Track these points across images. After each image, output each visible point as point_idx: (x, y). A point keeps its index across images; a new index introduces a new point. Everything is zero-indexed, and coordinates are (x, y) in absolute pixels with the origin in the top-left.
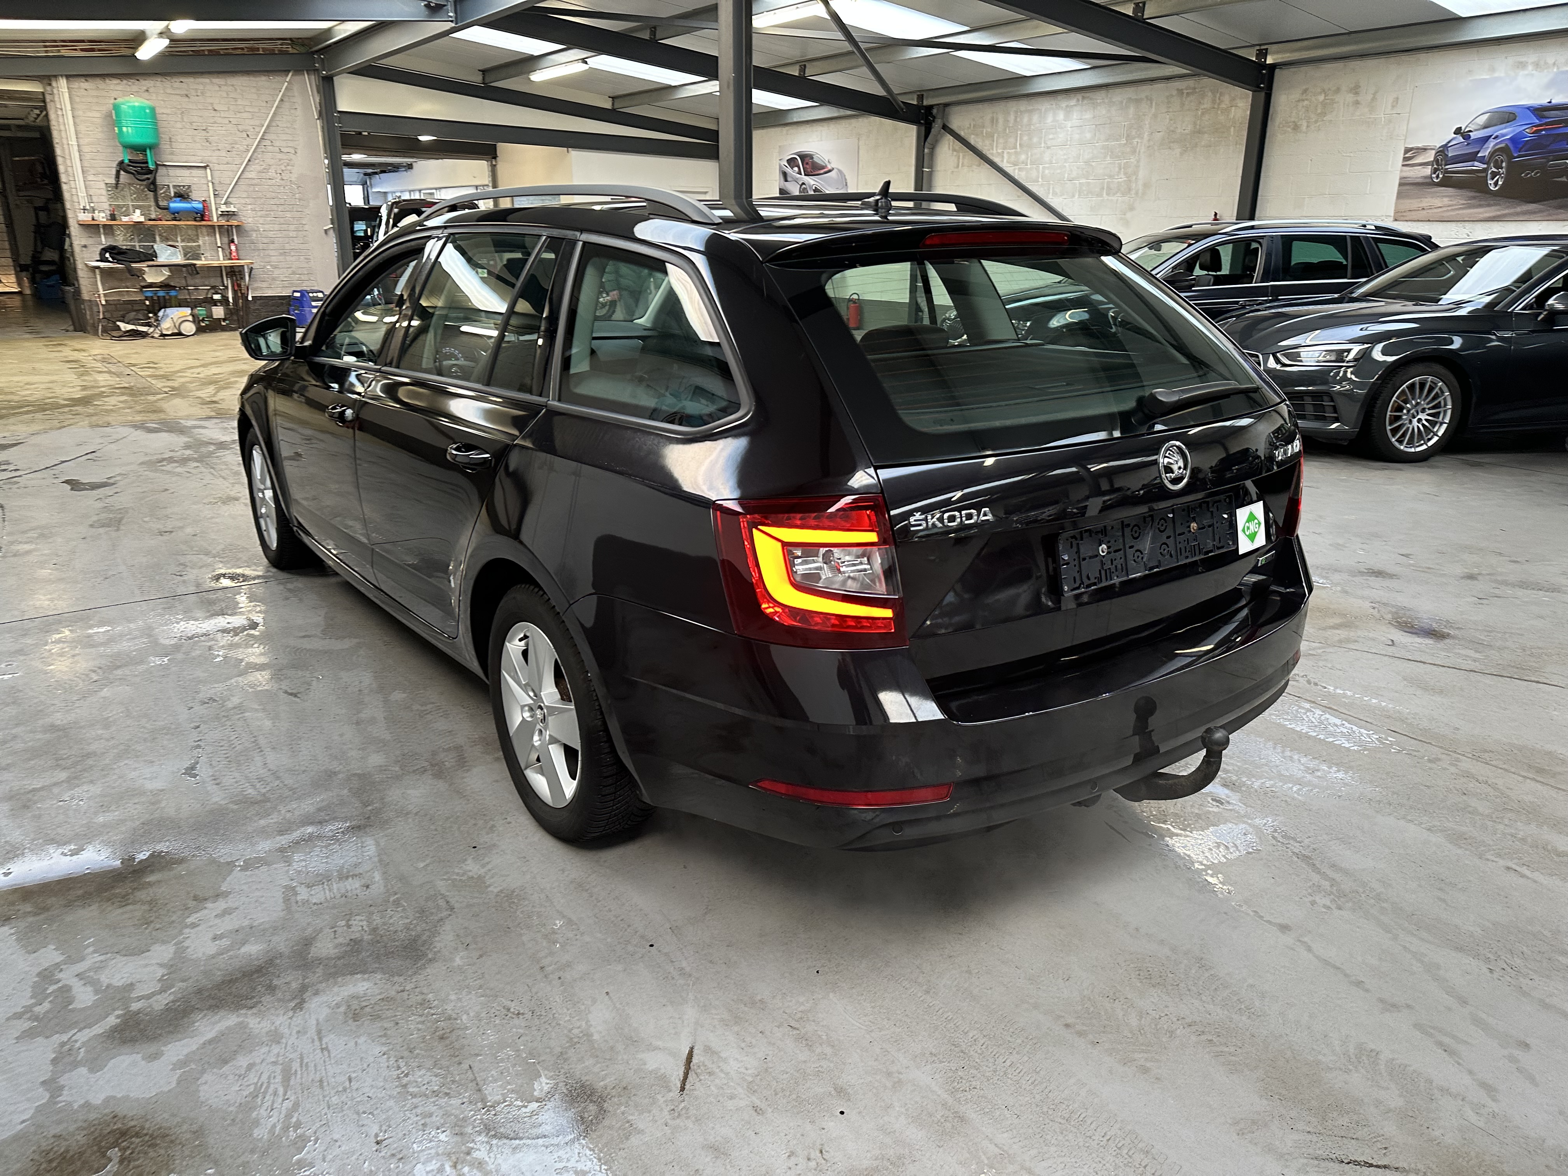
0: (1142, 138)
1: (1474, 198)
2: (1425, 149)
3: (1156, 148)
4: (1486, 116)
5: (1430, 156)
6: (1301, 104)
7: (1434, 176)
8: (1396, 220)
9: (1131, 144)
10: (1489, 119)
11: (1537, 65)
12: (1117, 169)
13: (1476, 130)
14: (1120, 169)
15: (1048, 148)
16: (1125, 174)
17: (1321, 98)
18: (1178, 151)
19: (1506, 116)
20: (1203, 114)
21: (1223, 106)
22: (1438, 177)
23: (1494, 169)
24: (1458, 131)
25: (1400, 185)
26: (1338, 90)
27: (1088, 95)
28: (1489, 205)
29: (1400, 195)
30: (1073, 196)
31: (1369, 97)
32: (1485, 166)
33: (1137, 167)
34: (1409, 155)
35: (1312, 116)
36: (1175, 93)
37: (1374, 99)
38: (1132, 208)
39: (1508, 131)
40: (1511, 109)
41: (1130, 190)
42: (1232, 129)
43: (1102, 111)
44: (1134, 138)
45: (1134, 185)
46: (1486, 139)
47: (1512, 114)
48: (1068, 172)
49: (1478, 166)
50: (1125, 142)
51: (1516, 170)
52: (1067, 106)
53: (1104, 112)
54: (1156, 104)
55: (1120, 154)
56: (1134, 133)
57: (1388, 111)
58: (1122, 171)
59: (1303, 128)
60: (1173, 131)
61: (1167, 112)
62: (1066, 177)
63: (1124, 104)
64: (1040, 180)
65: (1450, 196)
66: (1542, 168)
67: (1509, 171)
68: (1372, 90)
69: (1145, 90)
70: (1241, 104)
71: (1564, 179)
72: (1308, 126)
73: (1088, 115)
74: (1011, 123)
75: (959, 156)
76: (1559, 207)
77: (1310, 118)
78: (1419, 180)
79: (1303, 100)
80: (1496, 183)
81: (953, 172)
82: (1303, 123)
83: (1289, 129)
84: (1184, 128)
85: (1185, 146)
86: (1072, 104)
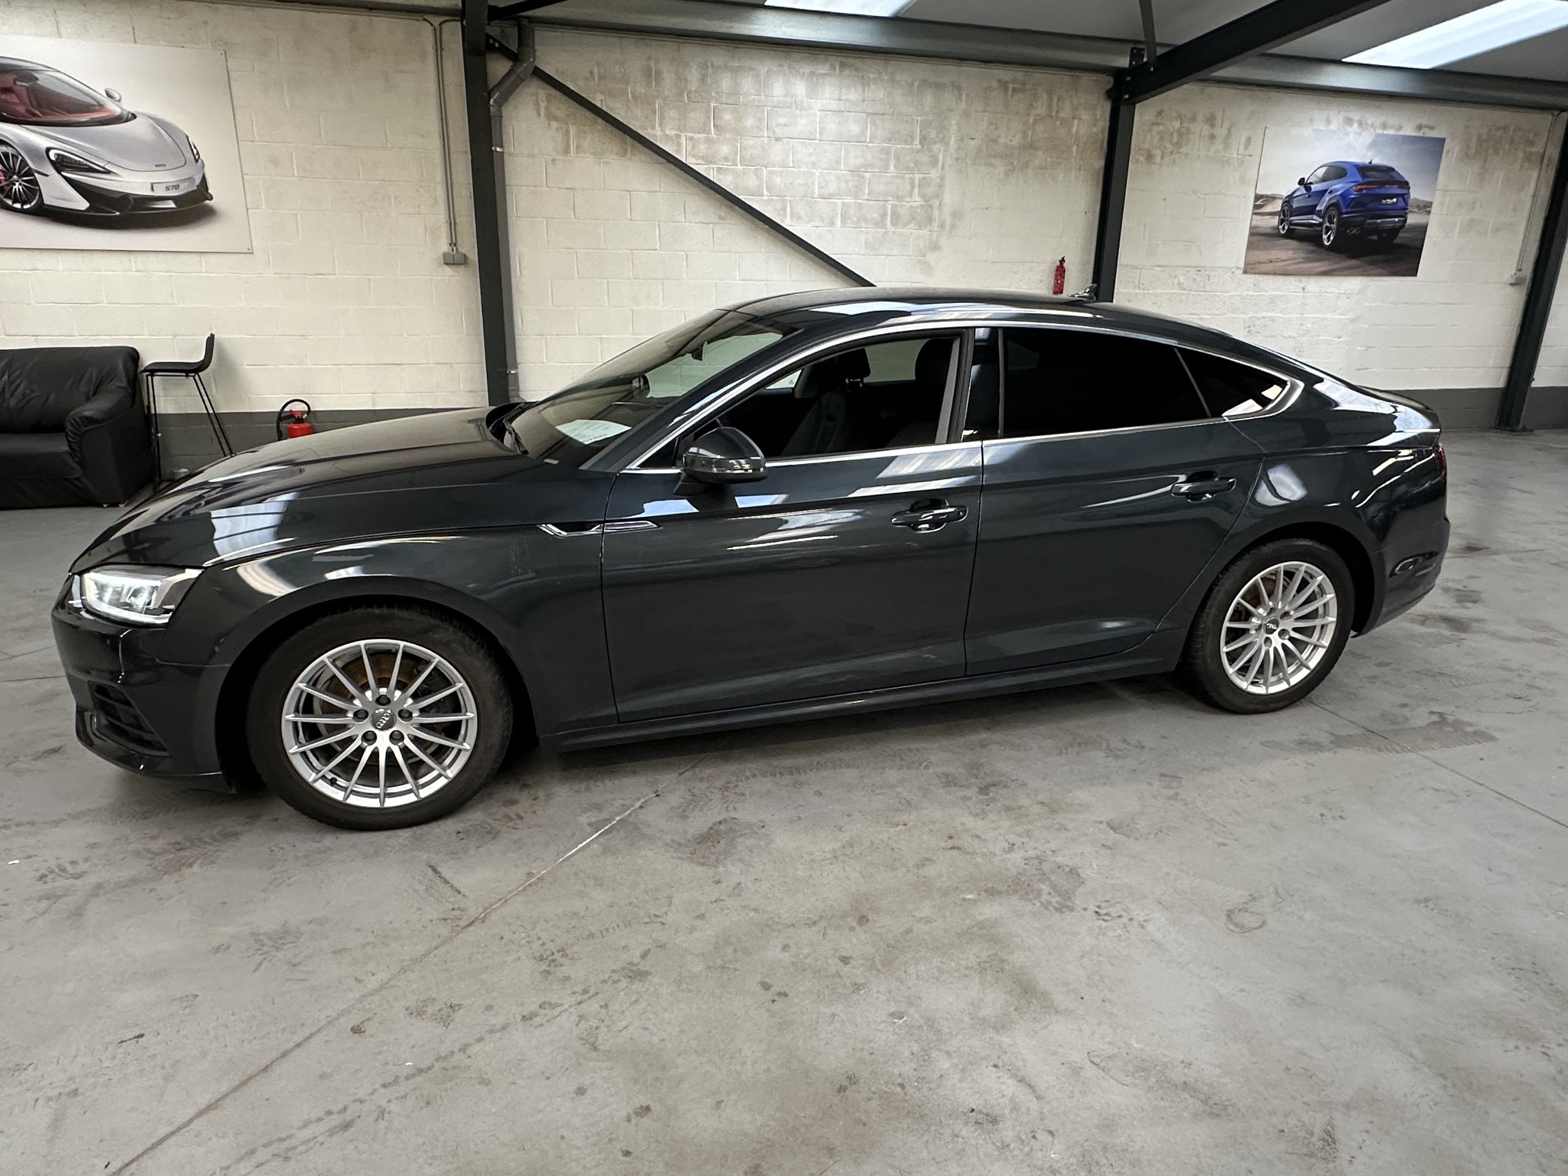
0: (947, 144)
1: (1312, 252)
2: (1273, 198)
3: (969, 162)
4: (1324, 170)
5: (1277, 206)
6: (1156, 129)
7: (1281, 227)
8: (1245, 272)
9: (930, 150)
10: (1327, 173)
11: (1360, 124)
12: (908, 187)
13: (1316, 183)
14: (913, 187)
15: (777, 139)
16: (922, 195)
17: (1177, 124)
18: (1001, 170)
19: (1337, 171)
20: (1035, 121)
21: (1062, 114)
22: (1284, 228)
23: (1327, 224)
24: (1302, 182)
25: (1252, 234)
26: (1193, 119)
27: (850, 61)
28: (1323, 260)
29: (1251, 246)
30: (832, 223)
31: (1224, 132)
32: (1321, 220)
33: (941, 186)
34: (1261, 201)
35: (1169, 146)
36: (995, 84)
37: (1228, 135)
38: (935, 247)
39: (1339, 187)
40: (1344, 165)
41: (930, 220)
43: (878, 93)
44: (935, 143)
45: (936, 213)
46: (1322, 193)
47: (1344, 169)
48: (819, 183)
49: (1316, 220)
50: (919, 146)
51: (1343, 225)
52: (812, 74)
53: (881, 94)
54: (967, 96)
55: (912, 165)
56: (933, 134)
57: (1242, 151)
58: (916, 191)
59: (1158, 159)
60: (994, 141)
61: (984, 111)
62: (816, 191)
63: (915, 88)
64: (765, 192)
65: (1293, 249)
66: (1361, 225)
67: (1338, 227)
68: (1226, 124)
69: (949, 72)
70: (1085, 116)
71: (1375, 237)
72: (1162, 157)
73: (853, 95)
74: (694, 84)
75: (568, 131)
76: (1371, 263)
77: (1165, 148)
78: (1269, 231)
79: (1158, 124)
80: (1329, 238)
81: (554, 160)
82: (1158, 153)
83: (1141, 158)
84: (1009, 138)
85: (1012, 163)
86: (822, 72)
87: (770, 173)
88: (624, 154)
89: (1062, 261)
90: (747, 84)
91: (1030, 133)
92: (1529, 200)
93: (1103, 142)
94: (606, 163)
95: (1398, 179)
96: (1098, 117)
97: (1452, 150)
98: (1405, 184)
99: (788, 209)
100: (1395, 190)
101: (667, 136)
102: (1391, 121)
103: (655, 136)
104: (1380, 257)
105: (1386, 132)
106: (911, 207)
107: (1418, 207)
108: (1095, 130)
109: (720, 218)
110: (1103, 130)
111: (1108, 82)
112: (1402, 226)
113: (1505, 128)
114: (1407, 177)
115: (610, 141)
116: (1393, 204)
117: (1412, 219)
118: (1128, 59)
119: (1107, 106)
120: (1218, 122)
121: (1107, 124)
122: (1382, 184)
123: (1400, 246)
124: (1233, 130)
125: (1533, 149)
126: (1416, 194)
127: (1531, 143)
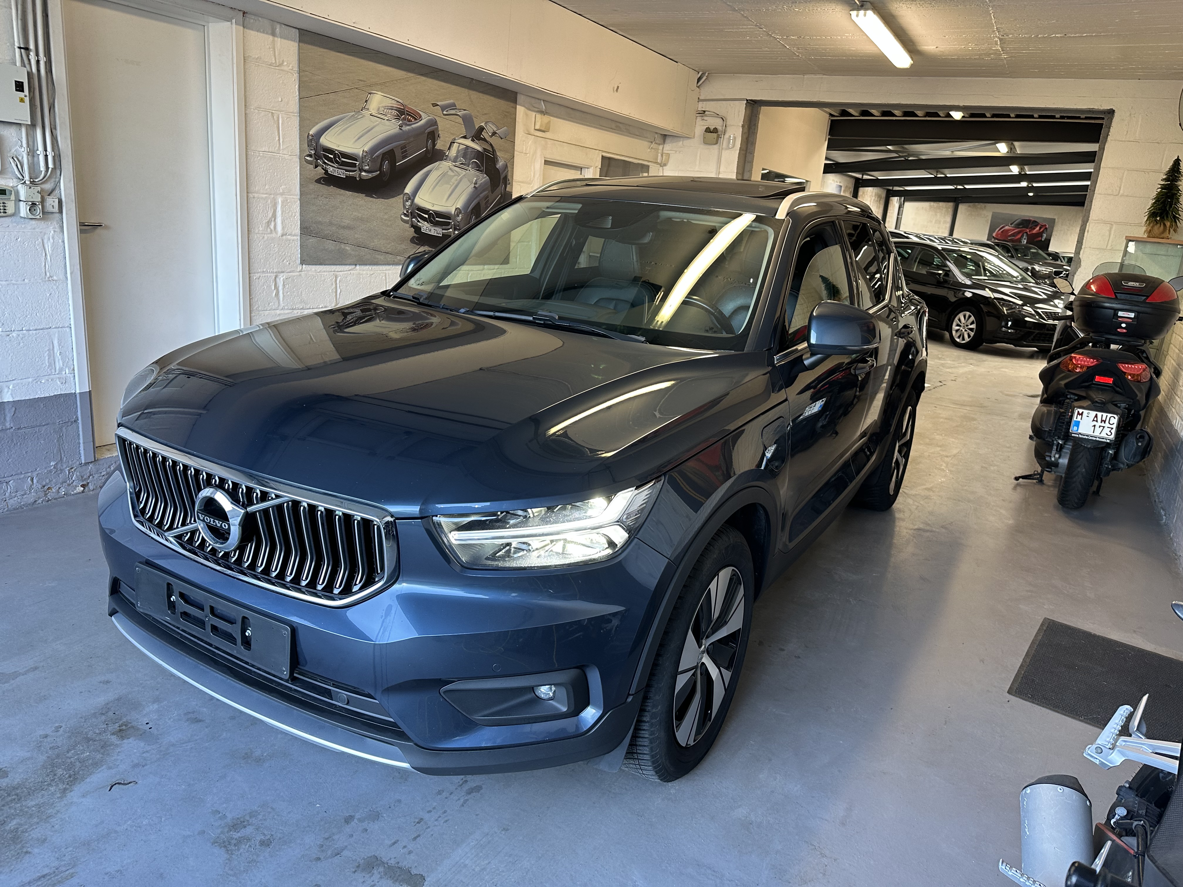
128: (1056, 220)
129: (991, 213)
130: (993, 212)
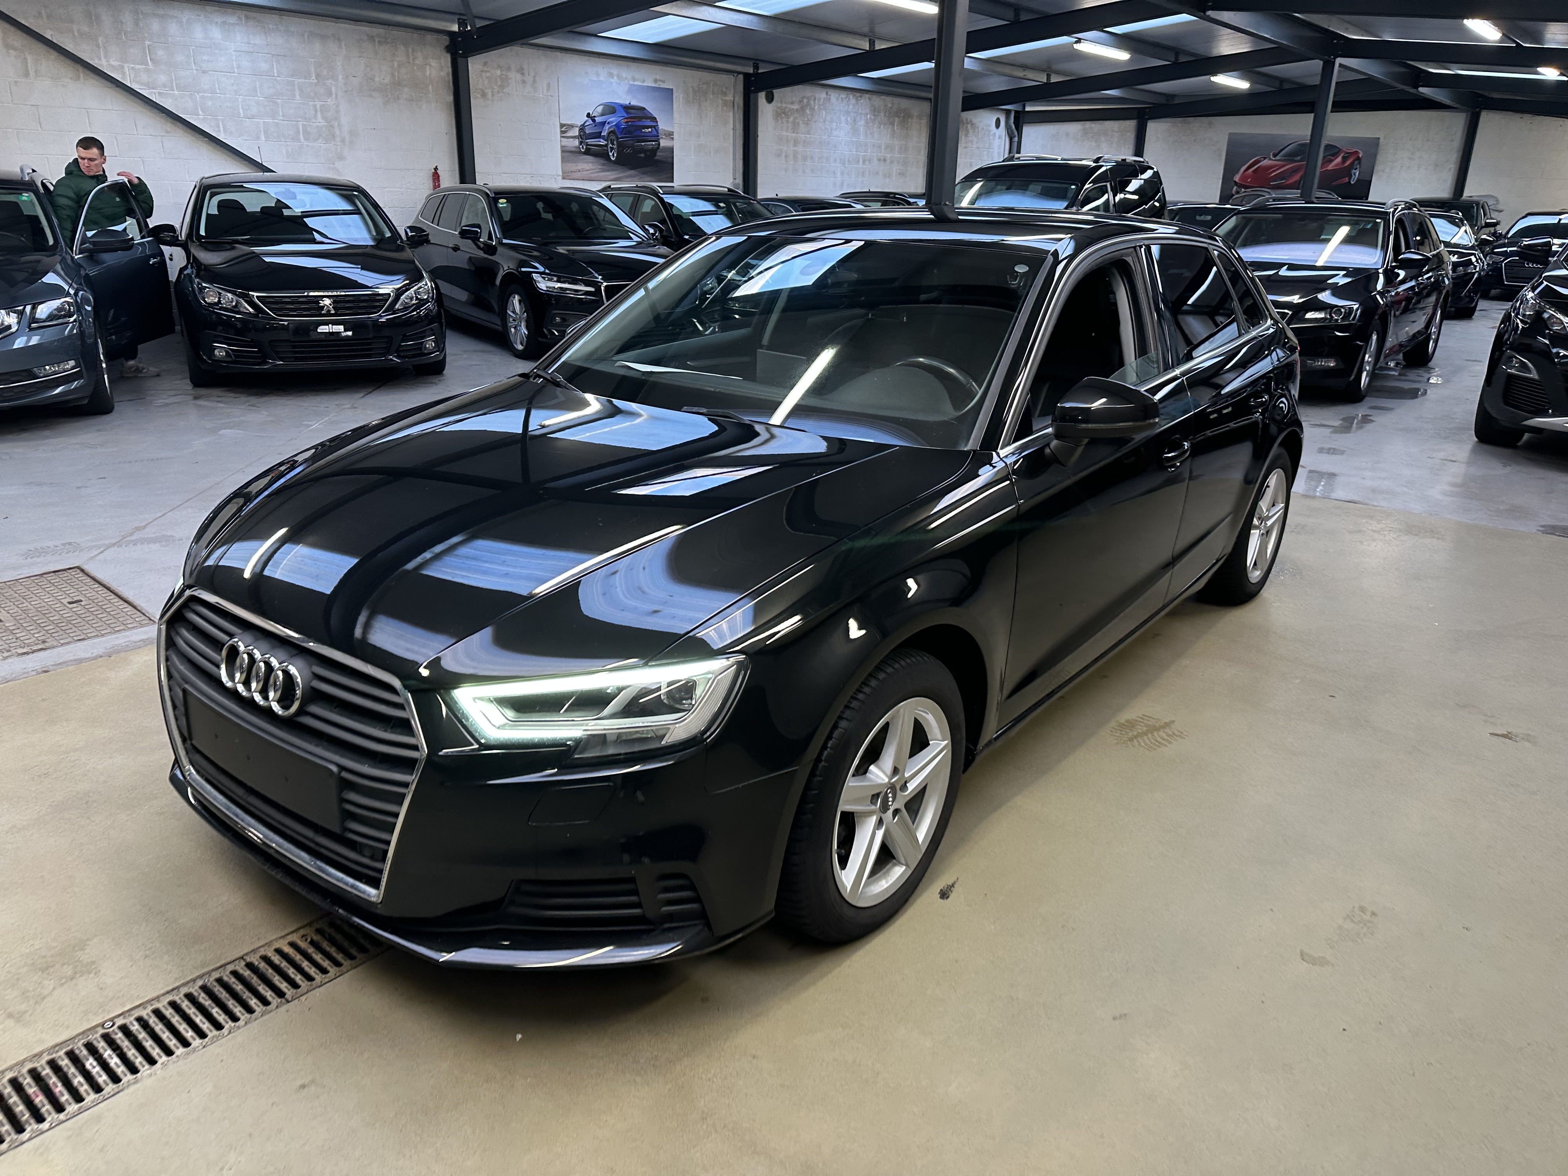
0: (337, 80)
1: (604, 165)
2: (572, 126)
3: (355, 94)
4: (601, 108)
5: (576, 132)
6: (484, 74)
7: (581, 147)
8: (563, 178)
9: (324, 84)
10: (603, 110)
11: (618, 76)
12: (313, 112)
13: (598, 116)
14: (316, 111)
15: (204, 72)
16: (323, 118)
17: (499, 72)
18: (380, 100)
19: (611, 109)
20: (399, 66)
21: (417, 62)
22: (583, 147)
23: (611, 145)
24: (588, 115)
25: (563, 152)
26: (509, 69)
27: (253, 14)
28: (613, 170)
29: (564, 160)
30: (258, 138)
31: (531, 79)
32: (606, 142)
33: (337, 112)
34: (565, 128)
35: (495, 87)
36: (365, 38)
37: (534, 81)
38: (341, 158)
39: (613, 119)
40: (613, 105)
41: (334, 136)
42: (430, 86)
43: (278, 40)
44: (327, 79)
45: (338, 132)
46: (603, 123)
47: (614, 108)
48: (242, 107)
49: (603, 142)
50: (316, 81)
51: (621, 146)
52: (224, 23)
53: (280, 41)
54: (346, 45)
55: (312, 94)
56: (325, 72)
57: (545, 91)
58: (319, 114)
59: (490, 96)
60: (371, 79)
61: (360, 57)
62: (241, 112)
63: (306, 38)
64: (200, 113)
65: (592, 162)
66: (632, 147)
67: (618, 147)
68: (532, 74)
69: (330, 27)
70: (434, 63)
71: (642, 155)
72: (493, 95)
73: (259, 40)
74: (129, 25)
75: (25, 59)
76: (644, 173)
77: (493, 89)
78: (573, 149)
79: (486, 72)
80: (613, 155)
81: (16, 82)
82: (489, 92)
83: (479, 95)
84: (382, 77)
85: (387, 96)
86: (232, 21)
87: (203, 97)
88: (78, 79)
89: (436, 169)
90: (173, 28)
91: (396, 74)
92: (731, 132)
93: (449, 82)
94: (63, 86)
95: (649, 115)
96: (443, 64)
97: (678, 97)
98: (654, 119)
99: (221, 126)
100: (649, 123)
101: (112, 65)
102: (637, 76)
103: (102, 65)
104: (648, 169)
105: (635, 83)
106: (317, 126)
107: (665, 134)
108: (442, 74)
109: (167, 132)
110: (448, 74)
111: (446, 40)
112: (658, 148)
113: (707, 83)
114: (655, 114)
115: (65, 69)
116: (649, 132)
117: (664, 143)
118: (457, 26)
119: (448, 58)
120: (526, 72)
121: (450, 70)
122: (640, 118)
123: (658, 161)
124: (537, 78)
125: (727, 98)
126: (662, 126)
127: (725, 94)
128: (1381, 140)
129: (1227, 137)
130: (1230, 134)
